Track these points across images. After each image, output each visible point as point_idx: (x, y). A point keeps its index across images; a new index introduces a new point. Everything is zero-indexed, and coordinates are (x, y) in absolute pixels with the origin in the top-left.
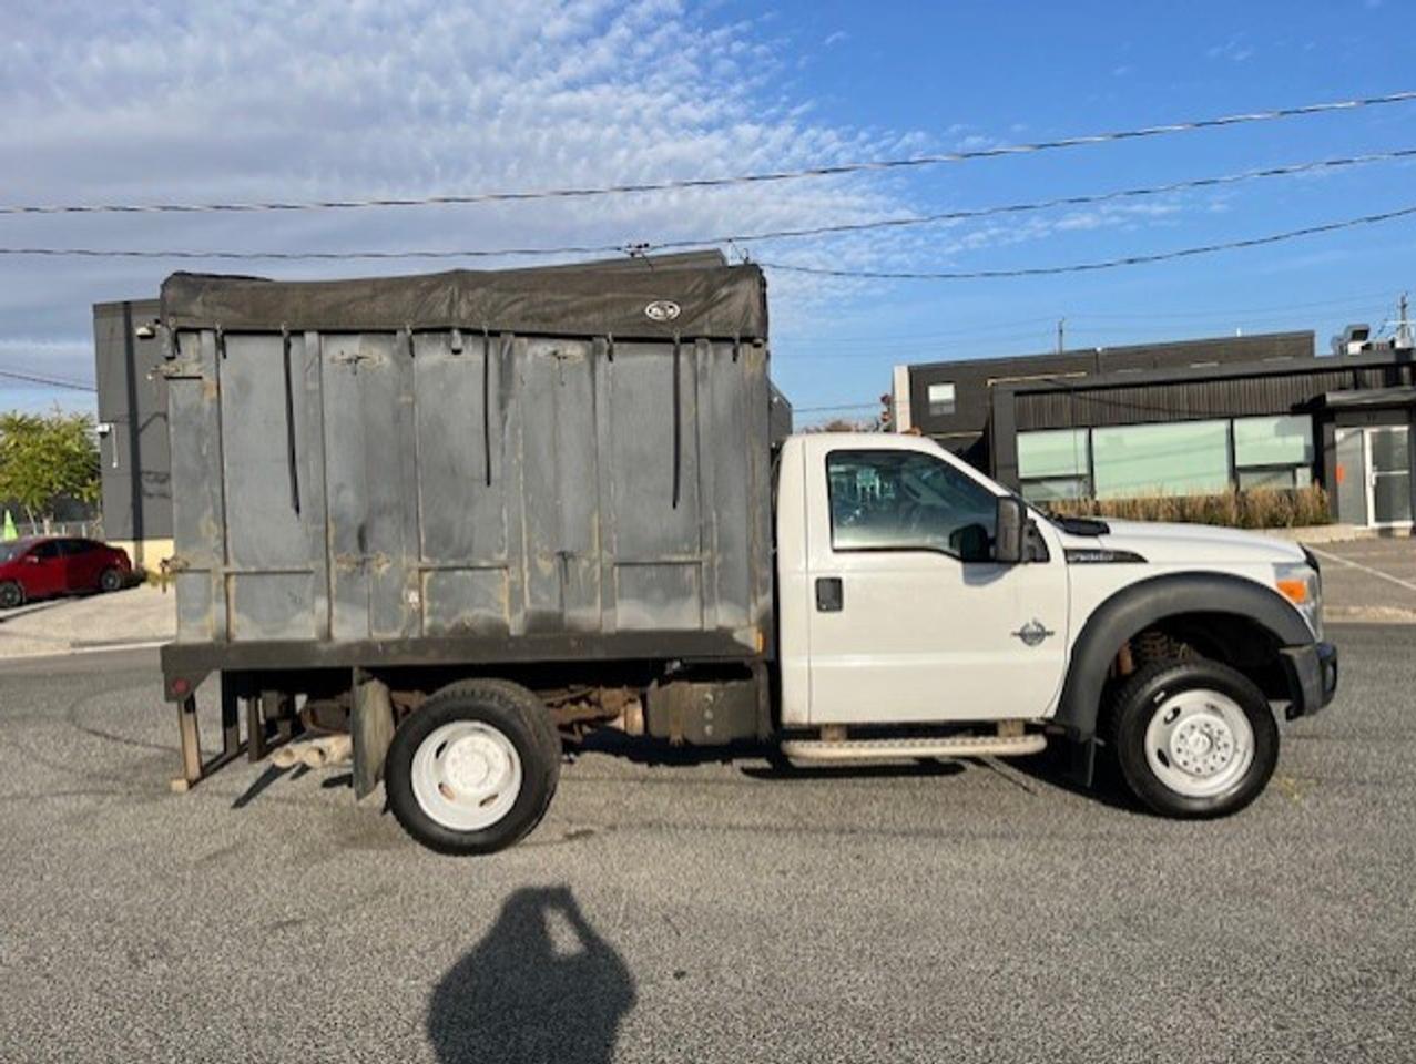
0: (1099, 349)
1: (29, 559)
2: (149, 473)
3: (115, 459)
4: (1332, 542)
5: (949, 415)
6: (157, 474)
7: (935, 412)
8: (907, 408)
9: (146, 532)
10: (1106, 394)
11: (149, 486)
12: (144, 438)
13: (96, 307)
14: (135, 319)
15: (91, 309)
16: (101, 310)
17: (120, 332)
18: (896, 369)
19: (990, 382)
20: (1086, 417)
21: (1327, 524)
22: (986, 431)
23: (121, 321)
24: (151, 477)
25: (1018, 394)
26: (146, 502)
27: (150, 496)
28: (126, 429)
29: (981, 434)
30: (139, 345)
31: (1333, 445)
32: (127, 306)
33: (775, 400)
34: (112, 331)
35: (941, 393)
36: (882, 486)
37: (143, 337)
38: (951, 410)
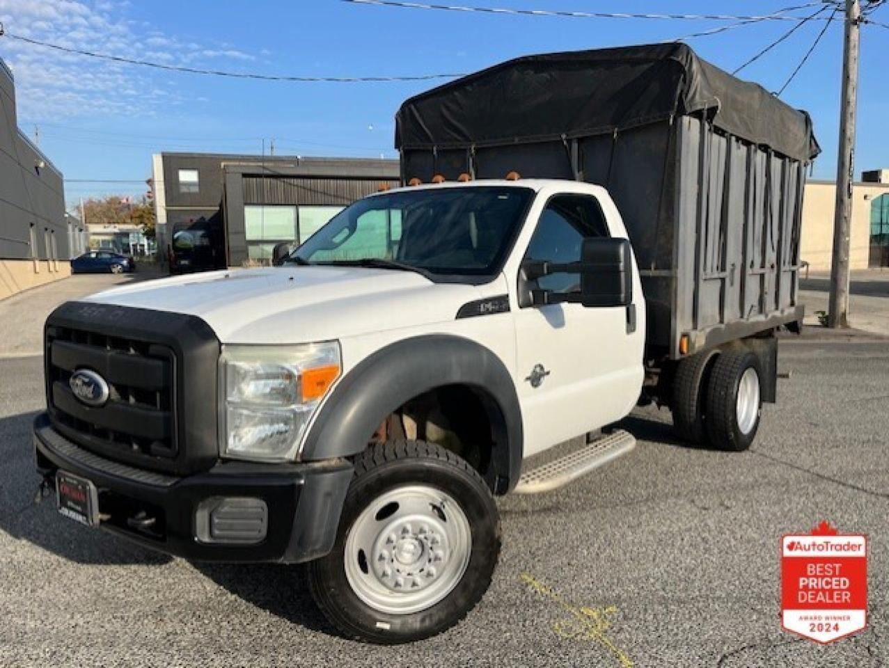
0: (299, 157)
5: (194, 194)
7: (184, 190)
8: (162, 187)
10: (308, 182)
18: (154, 156)
19: (223, 164)
20: (294, 200)
22: (221, 206)
25: (245, 175)
29: (218, 208)
33: (42, 165)
35: (188, 177)
36: (149, 244)
38: (195, 189)
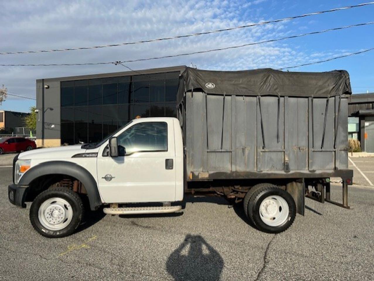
1: (6, 143)
2: (46, 123)
3: (39, 118)
4: (359, 157)
6: (48, 123)
9: (45, 137)
11: (46, 126)
12: (45, 114)
13: (37, 80)
14: (45, 83)
15: (36, 81)
16: (38, 81)
17: (41, 87)
21: (359, 151)
23: (41, 84)
24: (47, 124)
26: (45, 130)
27: (46, 129)
28: (42, 112)
30: (45, 90)
31: (364, 127)
32: (43, 80)
34: (40, 87)
37: (47, 88)
